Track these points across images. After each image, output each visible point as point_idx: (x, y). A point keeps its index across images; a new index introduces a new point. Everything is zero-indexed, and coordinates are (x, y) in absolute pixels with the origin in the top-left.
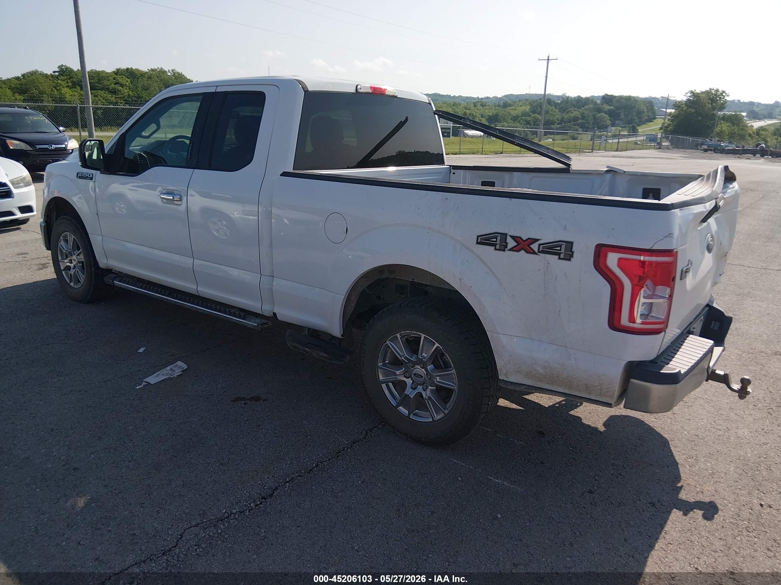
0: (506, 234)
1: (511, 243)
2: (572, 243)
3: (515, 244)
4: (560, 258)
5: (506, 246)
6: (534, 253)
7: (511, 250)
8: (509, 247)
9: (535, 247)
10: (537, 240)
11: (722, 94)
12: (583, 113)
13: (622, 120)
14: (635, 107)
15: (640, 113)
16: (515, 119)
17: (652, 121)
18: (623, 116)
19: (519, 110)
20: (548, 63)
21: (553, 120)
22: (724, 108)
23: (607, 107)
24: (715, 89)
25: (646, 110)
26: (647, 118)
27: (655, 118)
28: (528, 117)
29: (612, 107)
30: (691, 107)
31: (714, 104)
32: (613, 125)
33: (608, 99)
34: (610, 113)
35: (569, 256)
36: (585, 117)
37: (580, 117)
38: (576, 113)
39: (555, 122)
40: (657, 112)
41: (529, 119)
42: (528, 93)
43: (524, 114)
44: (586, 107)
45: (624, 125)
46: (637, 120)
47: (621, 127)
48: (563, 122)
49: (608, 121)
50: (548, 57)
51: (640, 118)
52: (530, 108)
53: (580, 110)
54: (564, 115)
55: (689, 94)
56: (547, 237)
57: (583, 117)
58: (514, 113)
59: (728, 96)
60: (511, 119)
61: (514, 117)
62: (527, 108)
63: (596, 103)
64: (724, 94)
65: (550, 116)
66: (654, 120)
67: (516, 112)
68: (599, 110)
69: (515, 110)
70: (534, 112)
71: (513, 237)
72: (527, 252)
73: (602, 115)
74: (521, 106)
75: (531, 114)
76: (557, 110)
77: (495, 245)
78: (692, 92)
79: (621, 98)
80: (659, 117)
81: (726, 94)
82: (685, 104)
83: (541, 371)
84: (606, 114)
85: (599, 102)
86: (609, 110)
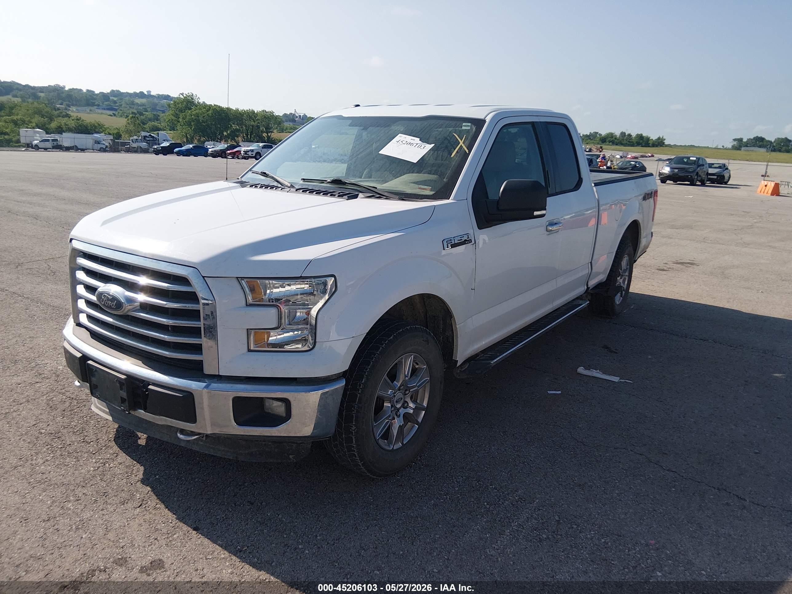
0: (646, 193)
1: (647, 197)
6: (649, 199)
77: (645, 199)
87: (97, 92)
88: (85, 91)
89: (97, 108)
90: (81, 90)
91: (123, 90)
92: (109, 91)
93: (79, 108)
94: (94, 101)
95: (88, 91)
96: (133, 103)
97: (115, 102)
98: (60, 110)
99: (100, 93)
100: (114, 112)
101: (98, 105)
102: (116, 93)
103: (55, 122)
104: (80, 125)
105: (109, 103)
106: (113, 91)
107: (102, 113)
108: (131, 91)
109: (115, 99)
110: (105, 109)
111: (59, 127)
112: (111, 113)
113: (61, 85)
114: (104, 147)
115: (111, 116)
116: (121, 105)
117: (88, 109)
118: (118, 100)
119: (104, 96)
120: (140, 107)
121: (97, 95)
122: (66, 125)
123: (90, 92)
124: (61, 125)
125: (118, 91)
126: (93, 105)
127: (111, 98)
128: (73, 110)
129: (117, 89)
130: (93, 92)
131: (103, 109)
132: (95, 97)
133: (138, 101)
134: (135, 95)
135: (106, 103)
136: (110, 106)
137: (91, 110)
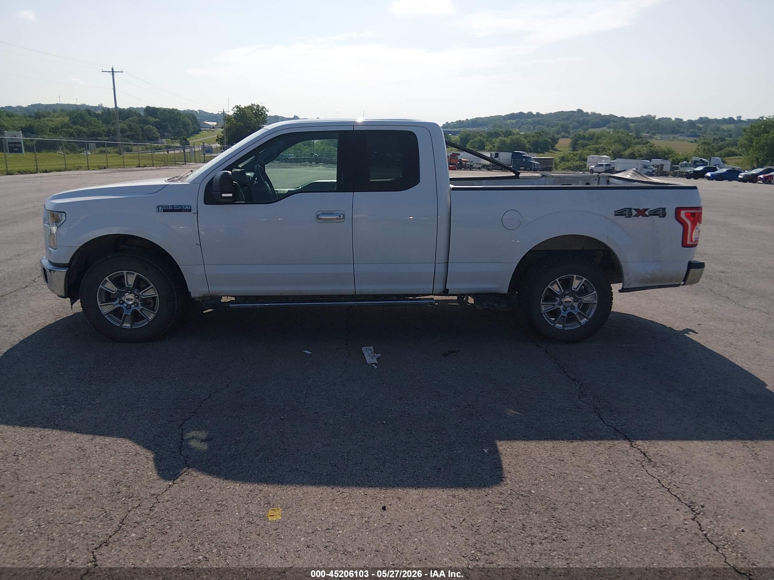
0: (631, 209)
1: (634, 213)
2: (665, 209)
3: (636, 213)
4: (660, 217)
5: (631, 215)
6: (647, 216)
7: (635, 216)
8: (634, 214)
9: (647, 213)
10: (647, 209)
11: (262, 109)
12: (130, 125)
13: (169, 132)
14: (180, 119)
15: (185, 125)
16: (55, 130)
17: (198, 134)
18: (170, 128)
19: (58, 121)
20: (113, 75)
21: (99, 132)
22: (266, 122)
23: (153, 120)
24: (256, 105)
25: (191, 123)
26: (193, 130)
27: (201, 131)
28: (70, 129)
29: (157, 119)
30: (240, 121)
31: (258, 119)
32: (163, 137)
33: (150, 111)
34: (157, 125)
35: (664, 215)
36: (132, 129)
37: (128, 129)
38: (121, 125)
39: (102, 134)
40: (201, 125)
41: (71, 131)
42: (59, 103)
43: (64, 125)
44: (131, 119)
45: (173, 137)
46: (185, 132)
47: (171, 139)
48: (110, 133)
49: (157, 133)
50: (113, 69)
51: (187, 130)
52: (70, 120)
53: (125, 121)
54: (110, 126)
55: (236, 109)
56: (652, 207)
57: (131, 129)
58: (51, 124)
59: (268, 111)
60: (50, 131)
61: (52, 129)
62: (67, 119)
63: (139, 116)
64: (264, 110)
65: (94, 127)
66: (200, 132)
67: (54, 123)
68: (146, 122)
69: (52, 121)
70: (75, 123)
71: (635, 210)
72: (643, 216)
73: (149, 127)
74: (57, 117)
75: (71, 125)
76: (101, 122)
77: (625, 215)
78: (237, 107)
79: (165, 110)
80: (203, 129)
81: (266, 109)
82: (234, 118)
83: (649, 277)
84: (153, 126)
85: (142, 114)
86: (155, 122)
87: (685, 120)
88: (673, 119)
89: (680, 136)
90: (670, 119)
91: (711, 117)
92: (697, 119)
93: (663, 136)
94: (679, 129)
95: (677, 119)
96: (718, 129)
97: (700, 129)
98: (642, 138)
99: (689, 120)
100: (696, 139)
101: (683, 132)
102: (704, 121)
103: (630, 149)
104: (652, 152)
105: (694, 129)
106: (701, 118)
107: (684, 140)
108: (720, 117)
109: (701, 126)
110: (688, 136)
111: (632, 154)
112: (692, 139)
113: (653, 115)
114: (651, 171)
115: (692, 142)
116: (705, 132)
117: (671, 136)
118: (703, 127)
119: (691, 123)
120: (724, 133)
121: (685, 122)
122: (639, 152)
123: (679, 121)
124: (634, 152)
125: (706, 118)
126: (678, 132)
127: (697, 125)
128: (657, 138)
129: (706, 116)
130: (682, 120)
131: (686, 136)
132: (681, 124)
133: (725, 127)
134: (724, 121)
135: (691, 130)
136: (694, 132)
137: (674, 138)
